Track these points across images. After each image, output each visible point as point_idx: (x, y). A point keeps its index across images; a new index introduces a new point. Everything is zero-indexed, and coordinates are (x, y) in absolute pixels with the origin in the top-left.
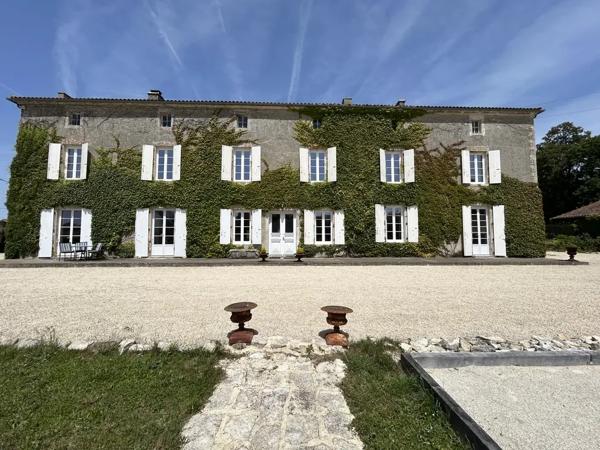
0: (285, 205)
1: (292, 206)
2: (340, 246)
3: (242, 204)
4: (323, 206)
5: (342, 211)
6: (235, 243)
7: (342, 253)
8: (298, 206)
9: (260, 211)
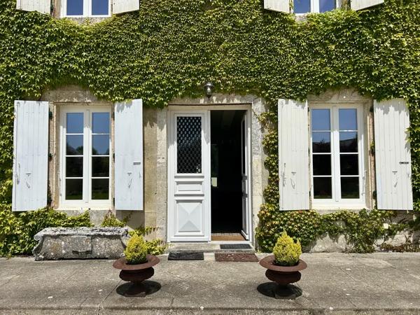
0: (215, 88)
1: (239, 89)
2: (396, 213)
3: (84, 84)
4: (338, 87)
5: (402, 103)
6: (66, 206)
7: (401, 238)
8: (257, 89)
9: (138, 104)
